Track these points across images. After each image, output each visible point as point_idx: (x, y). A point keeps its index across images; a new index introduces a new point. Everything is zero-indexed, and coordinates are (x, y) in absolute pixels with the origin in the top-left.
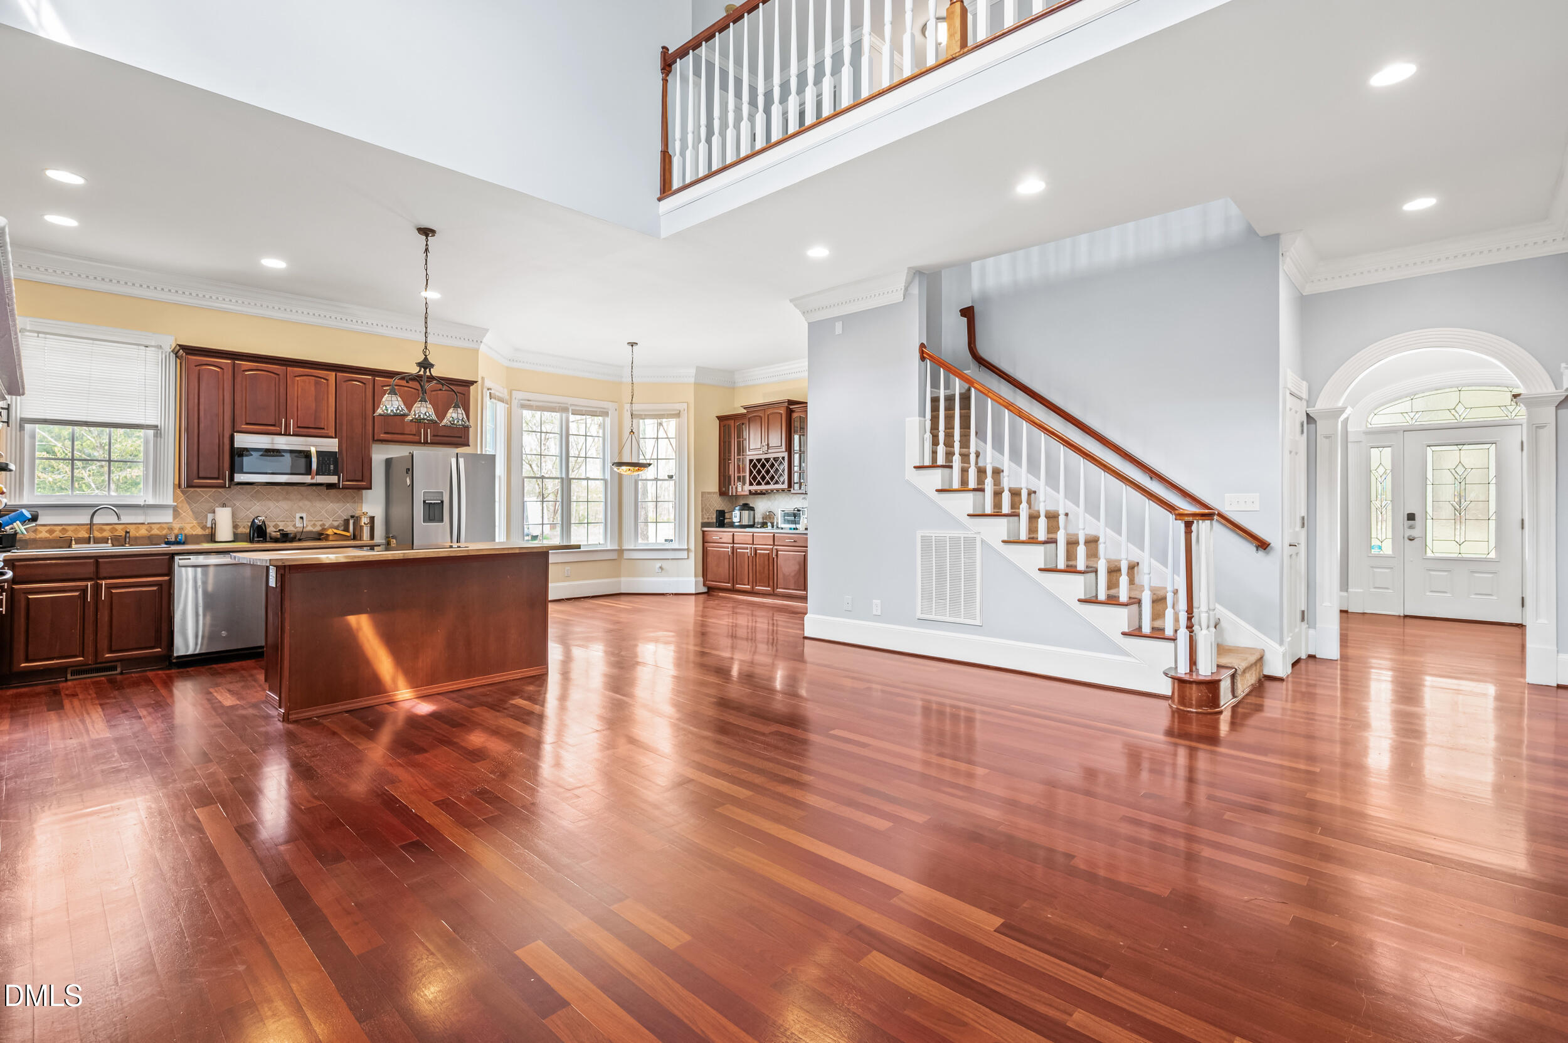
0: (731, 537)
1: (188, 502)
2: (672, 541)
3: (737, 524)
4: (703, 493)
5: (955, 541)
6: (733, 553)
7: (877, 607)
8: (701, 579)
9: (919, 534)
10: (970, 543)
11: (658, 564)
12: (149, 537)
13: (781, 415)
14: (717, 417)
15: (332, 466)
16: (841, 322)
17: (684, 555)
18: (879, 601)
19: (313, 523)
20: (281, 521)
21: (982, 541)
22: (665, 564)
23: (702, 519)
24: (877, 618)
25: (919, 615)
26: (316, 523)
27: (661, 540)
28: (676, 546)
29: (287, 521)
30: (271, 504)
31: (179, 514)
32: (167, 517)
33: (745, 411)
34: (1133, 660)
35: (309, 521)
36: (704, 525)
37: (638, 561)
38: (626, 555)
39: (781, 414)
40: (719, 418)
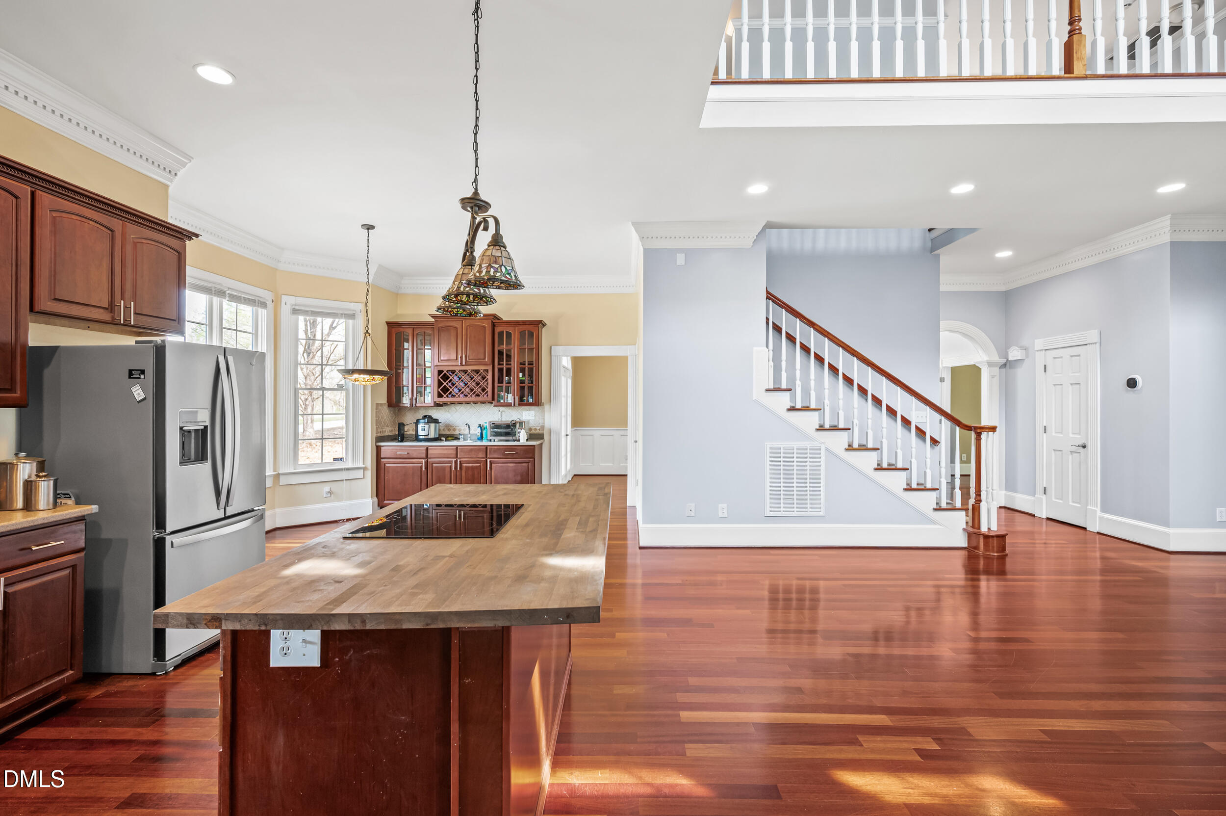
0: (425, 452)
2: (341, 459)
3: (421, 437)
4: (377, 404)
5: (802, 451)
6: (427, 468)
7: (723, 509)
8: (376, 499)
9: (768, 445)
10: (816, 451)
11: (327, 488)
13: (485, 329)
14: (386, 322)
16: (684, 254)
17: (360, 474)
18: (726, 505)
21: (827, 449)
22: (335, 487)
23: (376, 434)
24: (723, 520)
25: (768, 513)
27: (328, 458)
28: (350, 465)
33: (434, 320)
34: (939, 527)
36: (380, 439)
37: (296, 486)
38: (283, 481)
39: (485, 327)
40: (388, 323)
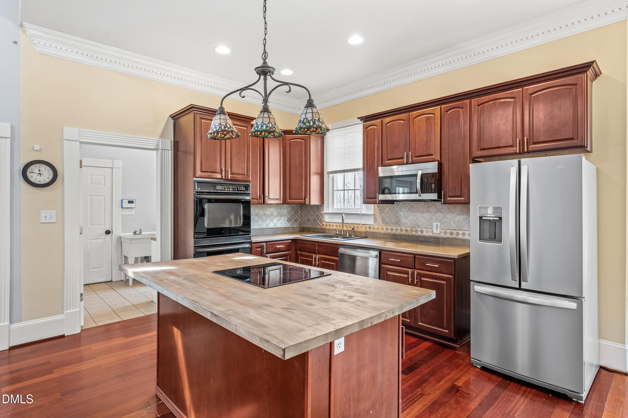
1: (380, 213)
12: (365, 232)
15: (433, 185)
19: (445, 230)
20: (425, 228)
26: (447, 231)
29: (428, 228)
30: (419, 215)
31: (377, 220)
32: (370, 221)
35: (442, 229)
